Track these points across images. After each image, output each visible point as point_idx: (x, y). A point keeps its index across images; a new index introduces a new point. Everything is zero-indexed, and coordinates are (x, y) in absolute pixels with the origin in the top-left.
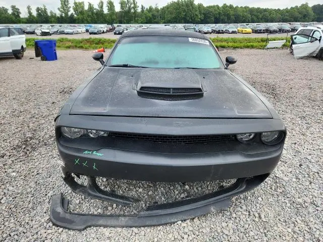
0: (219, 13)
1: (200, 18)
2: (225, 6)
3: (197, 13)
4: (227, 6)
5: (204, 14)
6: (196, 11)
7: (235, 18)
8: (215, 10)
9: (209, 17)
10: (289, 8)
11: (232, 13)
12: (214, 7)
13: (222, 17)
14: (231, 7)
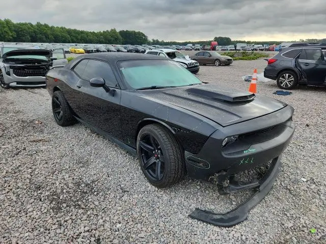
0: (35, 32)
1: (12, 36)
2: (39, 25)
3: (6, 29)
4: (41, 25)
5: (15, 31)
6: (4, 27)
7: (54, 37)
8: (29, 28)
9: (24, 36)
10: (102, 32)
11: (49, 32)
12: (26, 24)
13: (38, 36)
14: (46, 26)
